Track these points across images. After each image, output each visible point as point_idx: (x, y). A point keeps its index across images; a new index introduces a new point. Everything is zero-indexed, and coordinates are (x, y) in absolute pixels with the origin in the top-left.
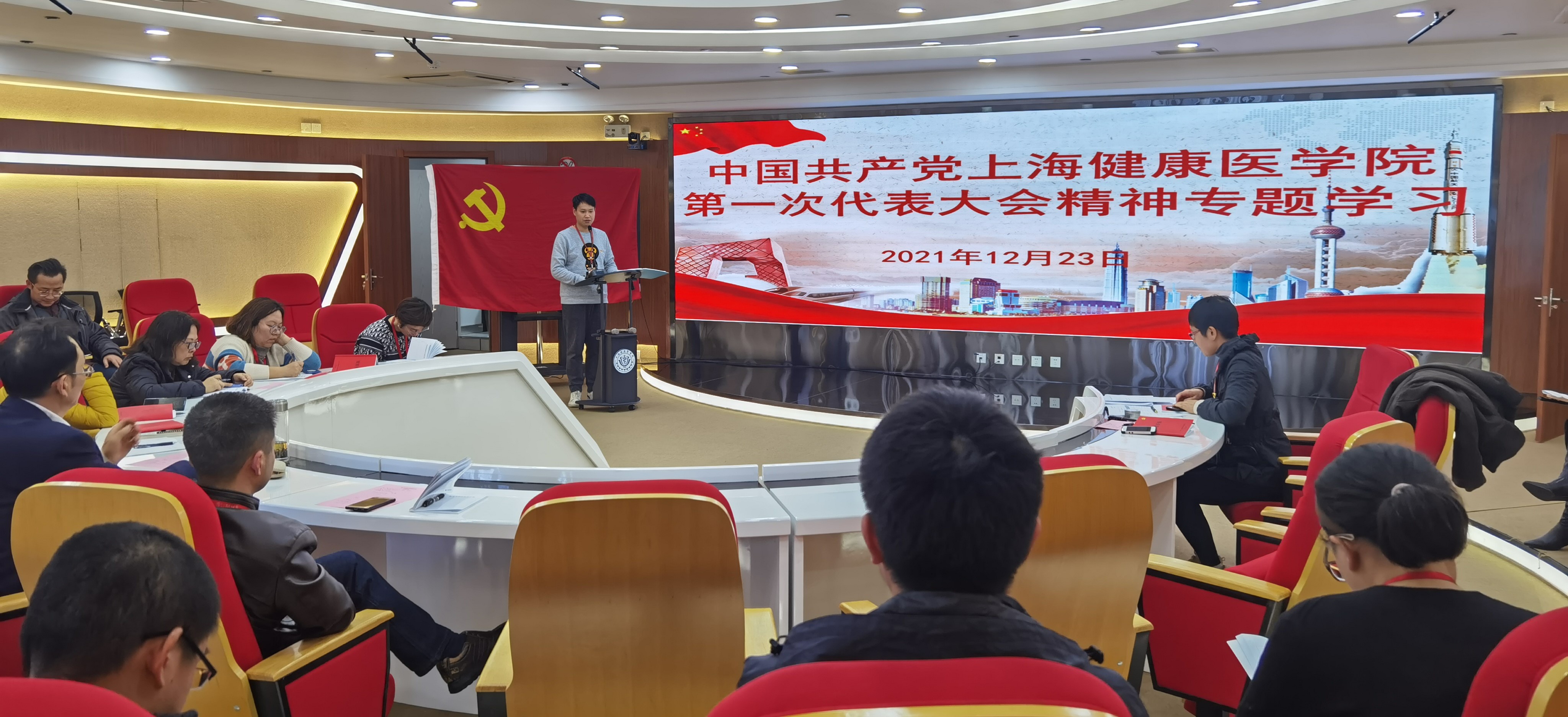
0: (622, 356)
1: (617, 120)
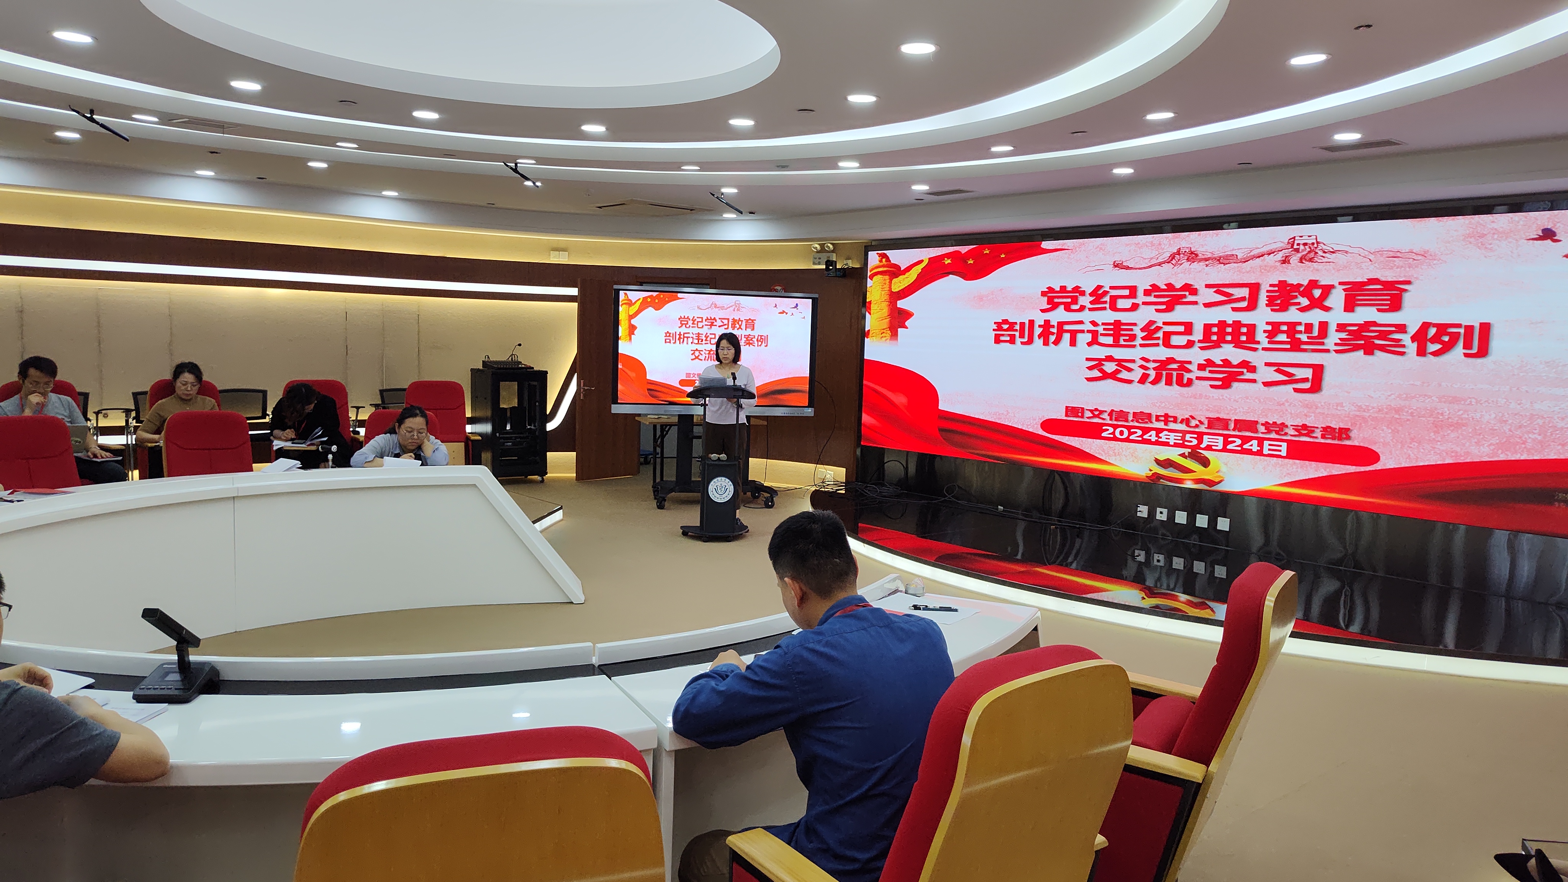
0: (719, 484)
1: (823, 250)
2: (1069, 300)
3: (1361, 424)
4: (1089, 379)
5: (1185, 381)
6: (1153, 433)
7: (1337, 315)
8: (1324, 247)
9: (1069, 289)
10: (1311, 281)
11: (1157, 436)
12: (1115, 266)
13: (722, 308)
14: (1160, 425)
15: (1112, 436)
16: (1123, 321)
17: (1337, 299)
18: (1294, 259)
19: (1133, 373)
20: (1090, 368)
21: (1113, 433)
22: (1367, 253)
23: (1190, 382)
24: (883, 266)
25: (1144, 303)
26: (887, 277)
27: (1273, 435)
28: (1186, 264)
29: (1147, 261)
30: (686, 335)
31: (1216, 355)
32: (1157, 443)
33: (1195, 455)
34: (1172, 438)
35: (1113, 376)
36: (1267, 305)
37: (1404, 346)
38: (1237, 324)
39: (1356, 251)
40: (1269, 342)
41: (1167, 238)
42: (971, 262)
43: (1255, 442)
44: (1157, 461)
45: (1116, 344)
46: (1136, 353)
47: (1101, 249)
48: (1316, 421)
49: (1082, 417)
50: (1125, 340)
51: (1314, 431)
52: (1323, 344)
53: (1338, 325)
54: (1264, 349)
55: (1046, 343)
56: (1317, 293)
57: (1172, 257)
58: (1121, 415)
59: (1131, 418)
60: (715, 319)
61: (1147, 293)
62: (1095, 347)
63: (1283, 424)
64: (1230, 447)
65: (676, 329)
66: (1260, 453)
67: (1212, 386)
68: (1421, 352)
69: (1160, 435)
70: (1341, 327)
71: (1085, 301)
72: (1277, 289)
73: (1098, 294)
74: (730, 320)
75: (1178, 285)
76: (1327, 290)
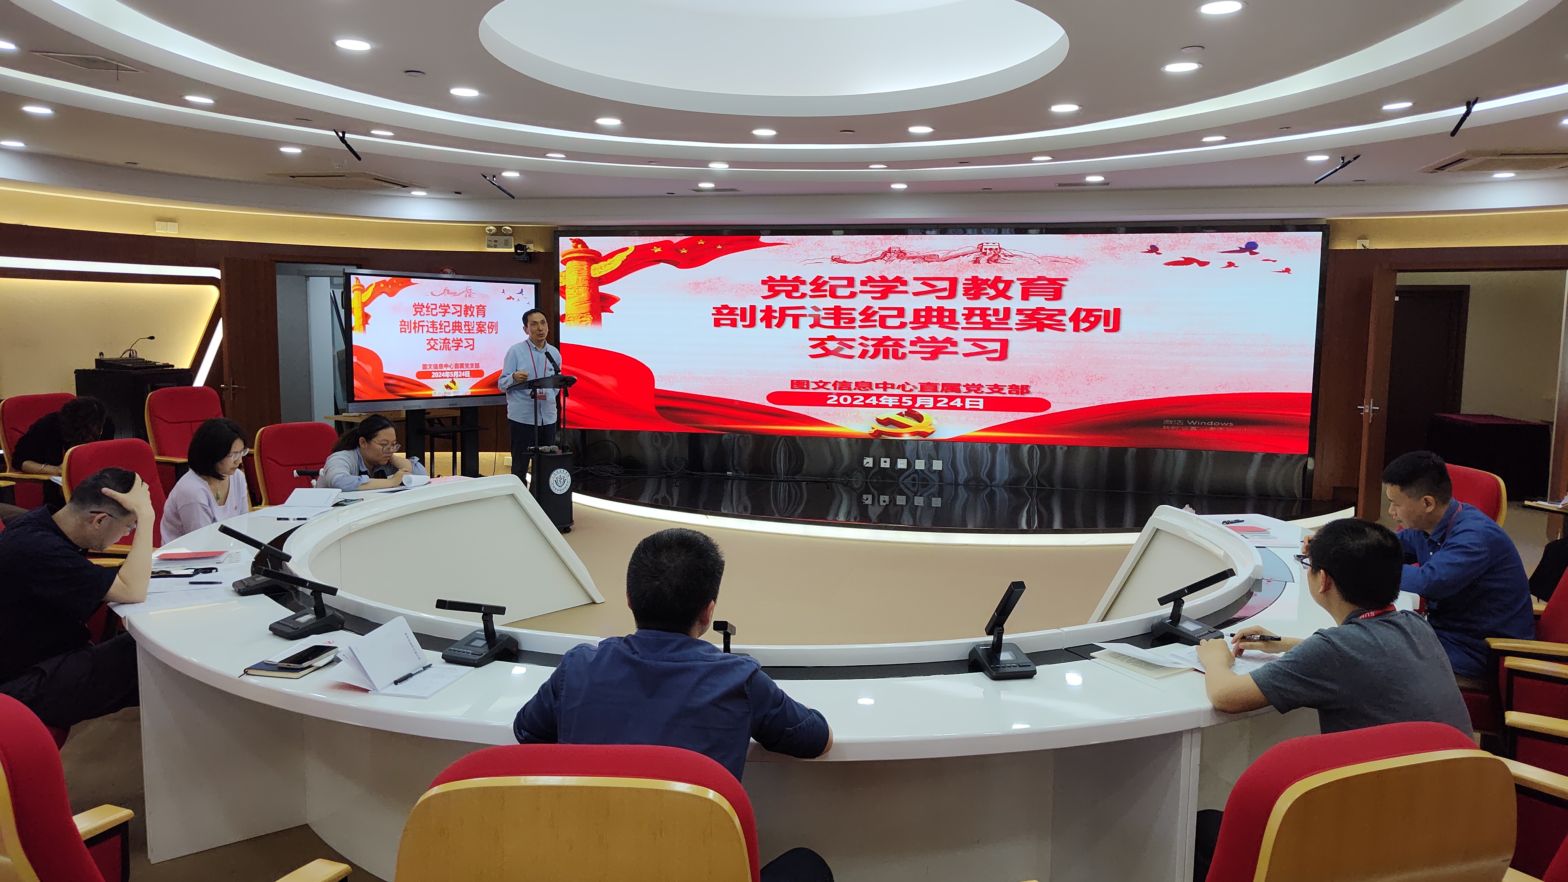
0: (558, 476)
1: (499, 231)
2: (790, 288)
3: (1037, 382)
4: (812, 356)
5: (900, 355)
6: (874, 398)
7: (1016, 302)
8: (1005, 252)
9: (790, 278)
10: (996, 277)
11: (878, 400)
12: (834, 260)
13: (455, 294)
14: (880, 391)
15: (837, 403)
16: (843, 306)
17: (1016, 290)
18: (983, 260)
19: (853, 350)
20: (813, 347)
21: (838, 400)
22: (1036, 258)
23: (904, 356)
24: (579, 252)
25: (861, 292)
26: (585, 263)
27: (973, 394)
28: (897, 261)
29: (862, 257)
30: (421, 324)
31: (925, 334)
32: (878, 406)
33: (911, 413)
34: (891, 401)
35: (835, 353)
36: (964, 295)
37: (1064, 325)
38: (941, 310)
39: (1028, 255)
40: (967, 323)
41: (879, 239)
42: (684, 251)
43: (959, 400)
44: (878, 421)
45: (837, 326)
46: (856, 333)
47: (819, 245)
48: (1005, 381)
49: (808, 388)
50: (845, 323)
51: (1003, 389)
52: (1007, 324)
53: (1018, 310)
54: (963, 328)
55: (769, 326)
56: (1001, 286)
57: (884, 254)
58: (845, 385)
59: (853, 386)
60: (448, 306)
61: (863, 283)
62: (818, 328)
63: (980, 385)
64: (938, 405)
65: (410, 317)
66: (963, 408)
67: (923, 358)
68: (1076, 329)
69: (880, 399)
70: (1020, 312)
71: (806, 289)
72: (971, 282)
73: (818, 284)
74: (463, 307)
75: (890, 278)
76: (1008, 284)
